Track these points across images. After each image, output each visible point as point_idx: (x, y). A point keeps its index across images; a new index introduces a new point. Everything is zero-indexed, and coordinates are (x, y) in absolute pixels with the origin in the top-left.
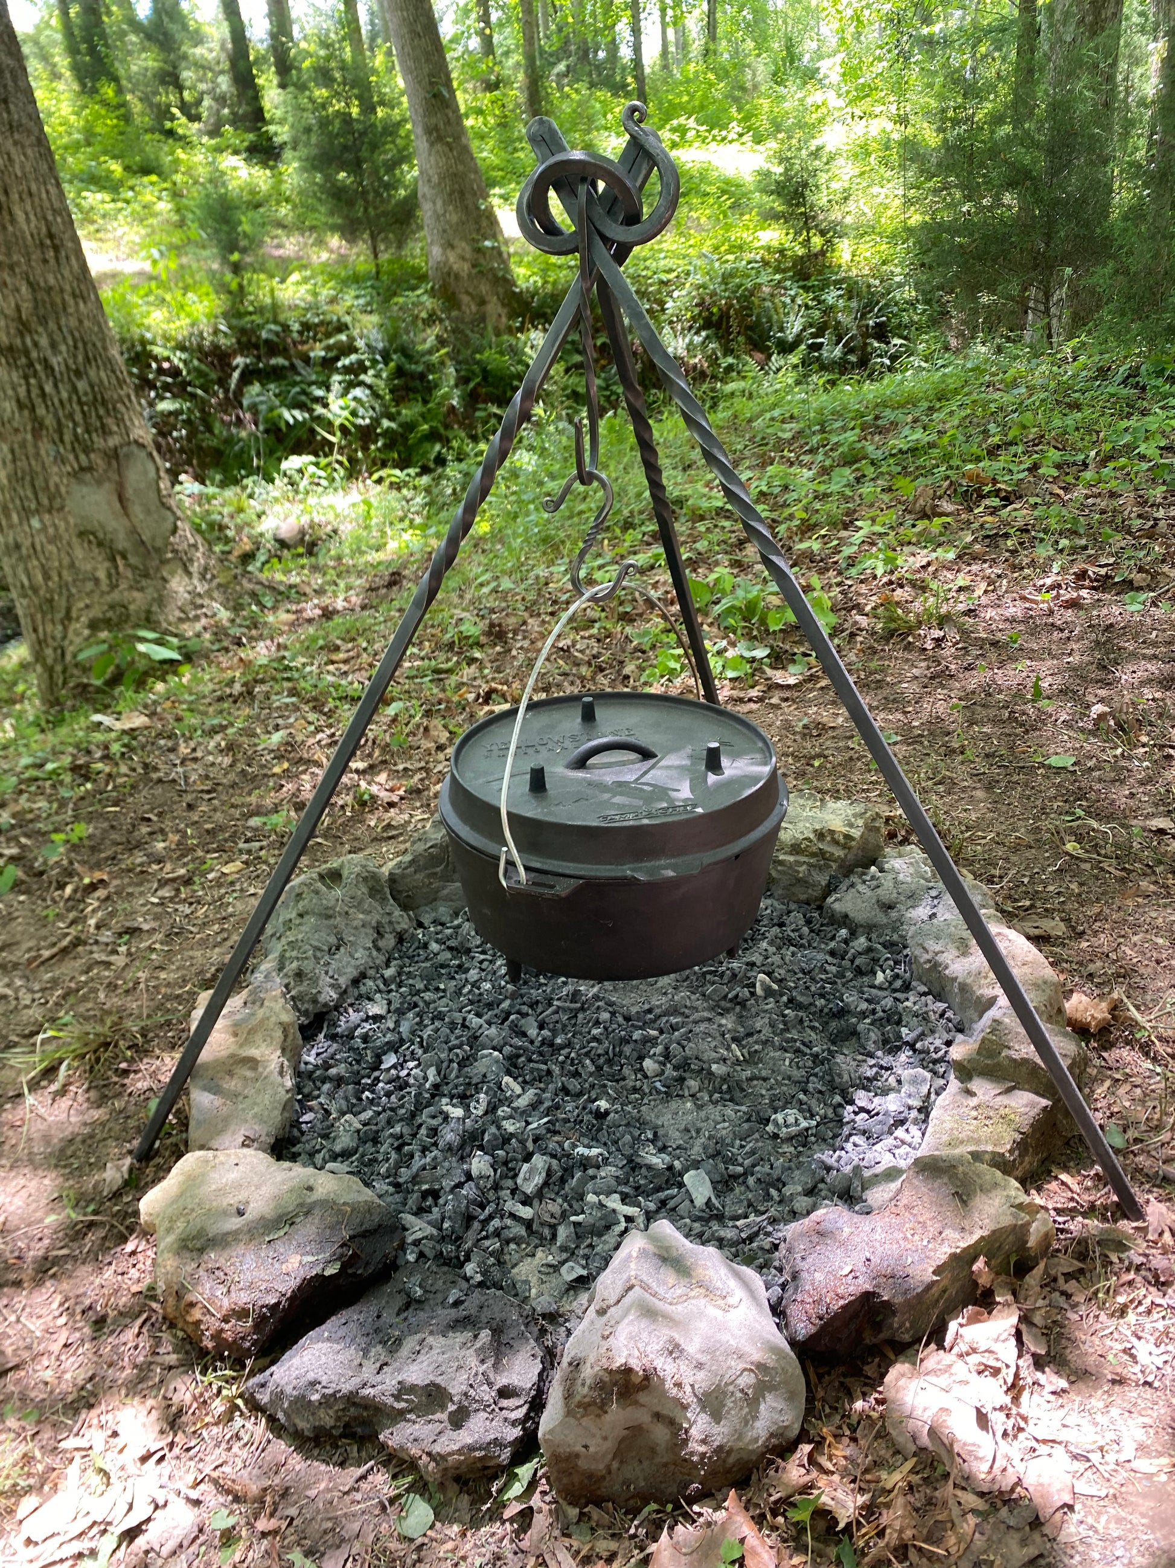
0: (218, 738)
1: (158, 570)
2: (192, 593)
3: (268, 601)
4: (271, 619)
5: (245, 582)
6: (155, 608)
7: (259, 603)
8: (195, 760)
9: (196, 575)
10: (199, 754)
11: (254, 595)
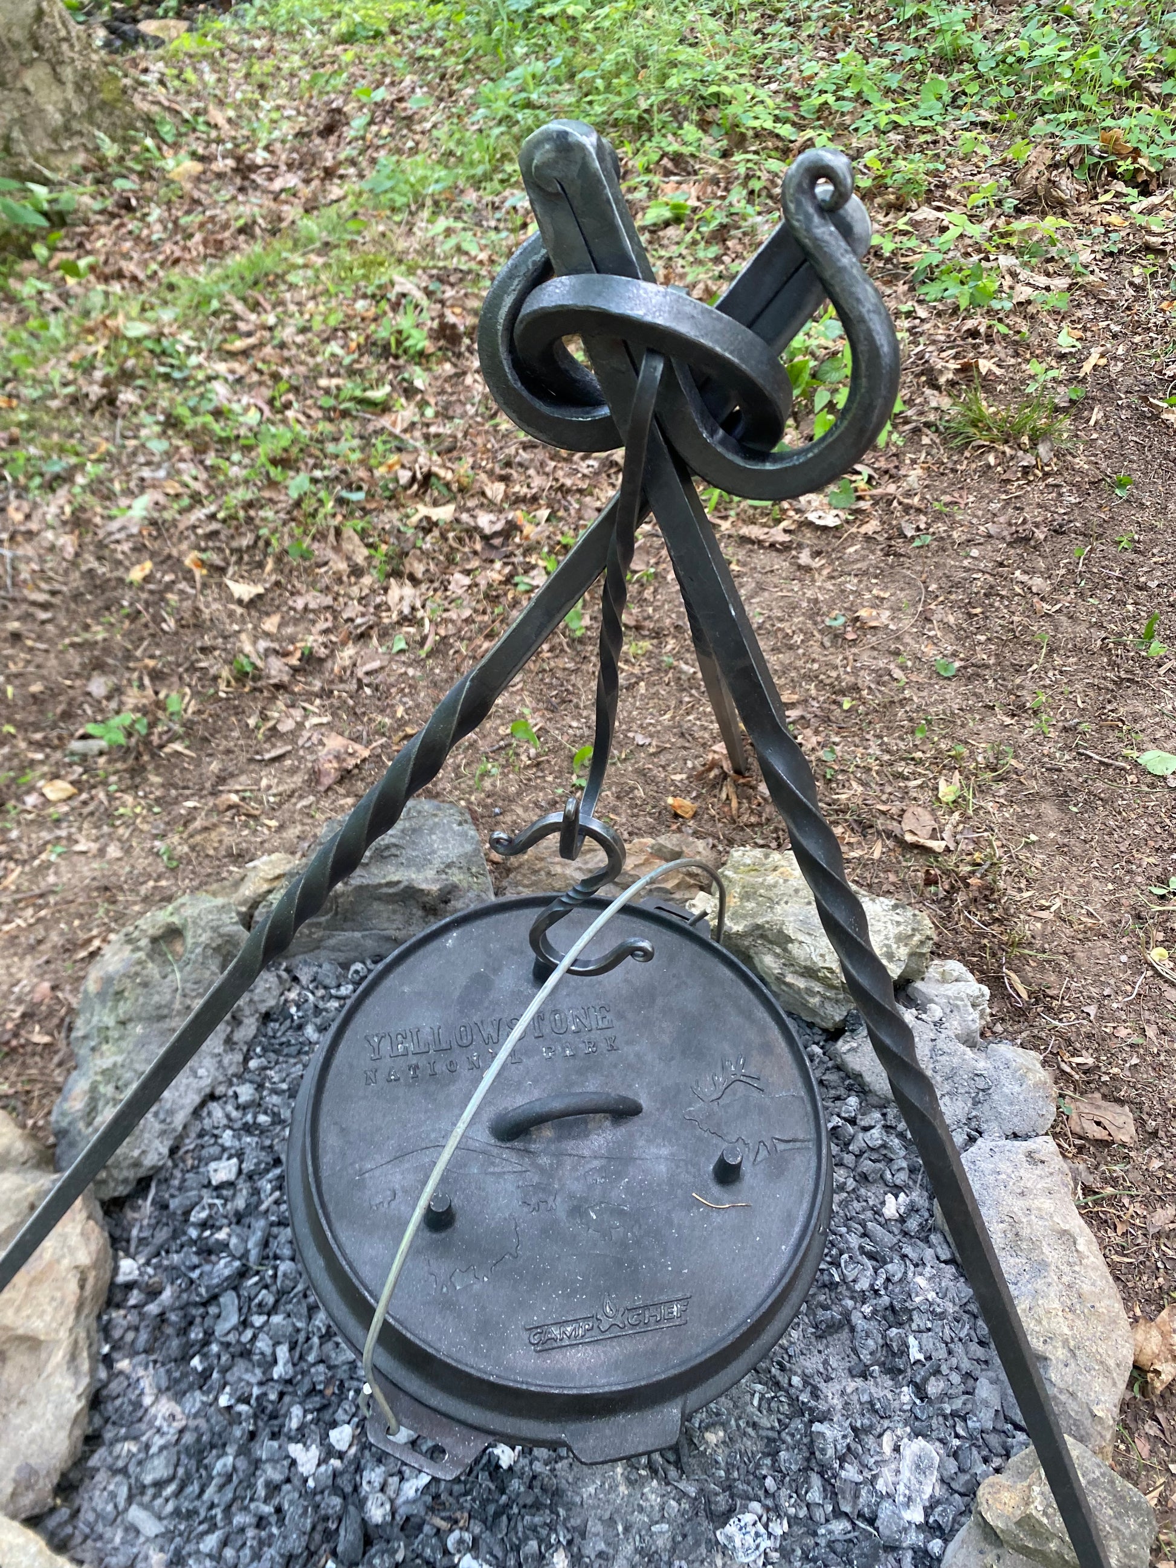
0: (62, 493)
1: (17, 76)
2: (67, 111)
3: (167, 130)
4: (169, 164)
5: (137, 99)
6: (16, 134)
7: (156, 135)
8: (30, 535)
9: (70, 87)
10: (34, 526)
11: (149, 120)
